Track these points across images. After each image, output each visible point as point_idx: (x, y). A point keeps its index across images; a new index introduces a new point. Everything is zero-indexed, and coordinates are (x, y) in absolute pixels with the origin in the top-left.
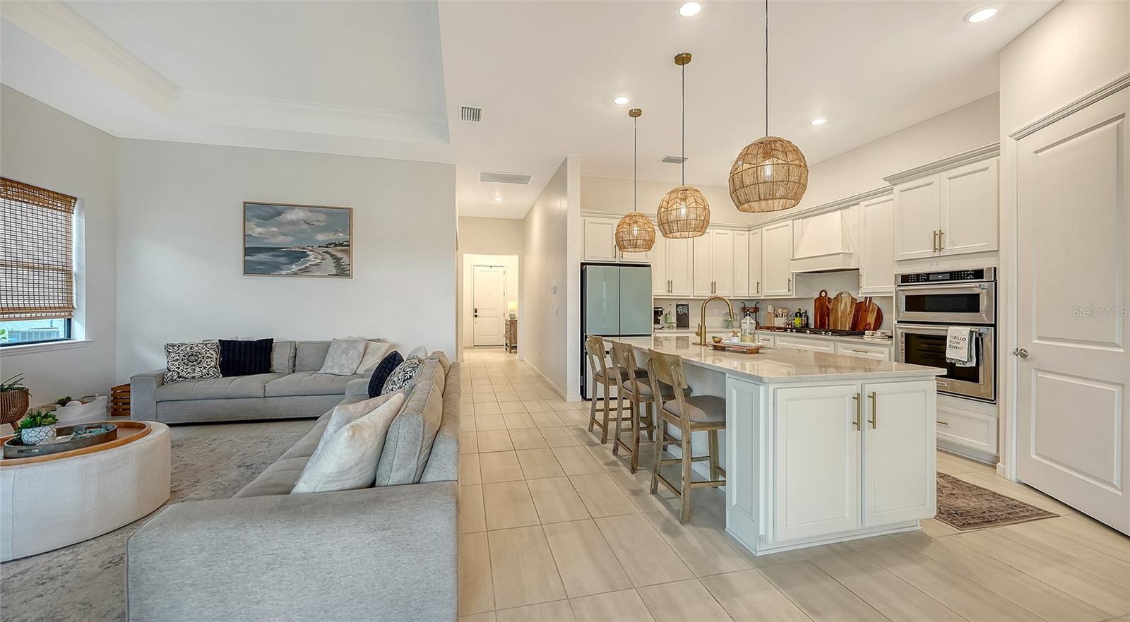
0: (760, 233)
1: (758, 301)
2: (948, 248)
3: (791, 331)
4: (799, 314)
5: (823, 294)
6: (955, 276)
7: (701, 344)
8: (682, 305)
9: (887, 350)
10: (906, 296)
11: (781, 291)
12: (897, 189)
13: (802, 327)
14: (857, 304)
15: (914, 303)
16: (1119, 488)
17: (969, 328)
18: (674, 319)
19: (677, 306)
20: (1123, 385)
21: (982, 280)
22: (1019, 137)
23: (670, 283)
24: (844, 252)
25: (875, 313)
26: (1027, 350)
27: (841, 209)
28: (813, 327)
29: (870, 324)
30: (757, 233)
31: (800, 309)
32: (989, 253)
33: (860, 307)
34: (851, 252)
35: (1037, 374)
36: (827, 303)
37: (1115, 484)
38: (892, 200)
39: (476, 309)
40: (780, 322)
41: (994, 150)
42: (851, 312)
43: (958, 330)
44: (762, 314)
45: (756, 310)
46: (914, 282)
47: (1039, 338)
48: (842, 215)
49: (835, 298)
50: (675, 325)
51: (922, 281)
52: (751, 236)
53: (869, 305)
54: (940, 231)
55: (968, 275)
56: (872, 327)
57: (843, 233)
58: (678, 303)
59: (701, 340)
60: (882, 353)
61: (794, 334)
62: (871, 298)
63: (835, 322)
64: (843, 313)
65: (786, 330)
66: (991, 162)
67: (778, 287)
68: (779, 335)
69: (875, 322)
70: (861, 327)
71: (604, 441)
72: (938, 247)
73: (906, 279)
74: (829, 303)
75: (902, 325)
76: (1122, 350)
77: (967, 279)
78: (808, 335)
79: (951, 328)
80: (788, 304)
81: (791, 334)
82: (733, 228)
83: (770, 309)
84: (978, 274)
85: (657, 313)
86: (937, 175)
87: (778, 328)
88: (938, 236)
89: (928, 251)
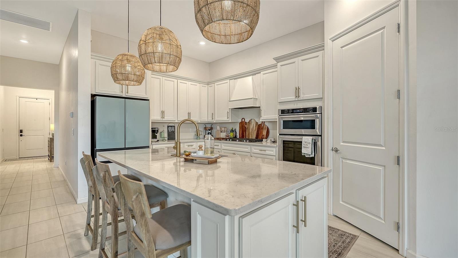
0: (213, 86)
1: (212, 124)
2: (302, 97)
3: (229, 140)
4: (232, 131)
5: (243, 120)
6: (305, 110)
7: (177, 156)
8: (171, 126)
9: (274, 149)
10: (283, 121)
11: (224, 118)
12: (279, 64)
13: (234, 138)
14: (258, 125)
15: (287, 125)
16: (383, 219)
17: (311, 137)
18: (166, 135)
19: (168, 127)
20: (385, 166)
21: (316, 113)
22: (334, 40)
23: (163, 113)
24: (254, 97)
25: (266, 130)
26: (337, 148)
27: (252, 75)
28: (238, 137)
29: (264, 135)
30: (212, 86)
31: (233, 128)
32: (319, 99)
33: (260, 127)
34: (257, 98)
35: (342, 160)
36: (245, 125)
37: (381, 217)
38: (277, 71)
39: (21, 131)
40: (223, 135)
41: (321, 47)
42: (256, 129)
43: (307, 139)
44: (214, 131)
45: (211, 129)
46: (287, 113)
47: (344, 142)
48: (252, 78)
49: (248, 122)
50: (166, 139)
51: (290, 113)
52: (209, 87)
53: (264, 126)
54: (298, 87)
55: (310, 110)
56: (265, 137)
57: (253, 88)
58: (169, 125)
59: (177, 153)
60: (273, 151)
61: (231, 142)
62: (264, 122)
63: (249, 134)
64: (252, 130)
65: (226, 139)
66: (320, 53)
67: (222, 116)
68: (223, 143)
69: (266, 134)
70: (260, 137)
71: (93, 248)
72: (297, 95)
73: (283, 112)
74: (246, 125)
75: (282, 136)
76: (384, 148)
77: (310, 112)
78: (237, 142)
79: (304, 137)
80: (227, 126)
81: (229, 142)
82: (200, 82)
83: (218, 128)
84: (314, 110)
85: (154, 132)
86: (297, 58)
87: (223, 139)
88: (298, 90)
89: (293, 98)
